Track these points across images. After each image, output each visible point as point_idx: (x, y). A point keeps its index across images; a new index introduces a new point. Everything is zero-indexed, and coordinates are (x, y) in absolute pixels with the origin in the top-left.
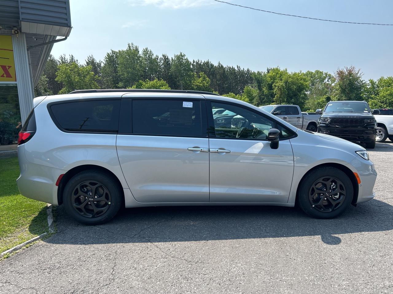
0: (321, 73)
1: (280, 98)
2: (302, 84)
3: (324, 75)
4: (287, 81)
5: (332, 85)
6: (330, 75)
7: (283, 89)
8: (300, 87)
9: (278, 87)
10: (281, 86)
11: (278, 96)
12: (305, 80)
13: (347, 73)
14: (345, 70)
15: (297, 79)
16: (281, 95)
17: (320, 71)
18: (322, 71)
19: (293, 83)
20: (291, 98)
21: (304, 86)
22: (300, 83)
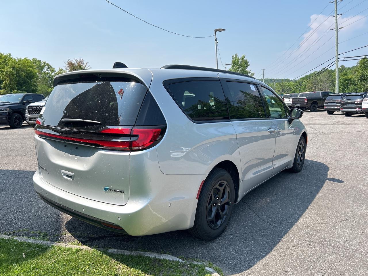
0: (39, 61)
1: (9, 85)
2: (31, 72)
3: (43, 64)
4: (15, 66)
5: (52, 74)
6: (48, 64)
7: (13, 76)
8: (28, 74)
9: (6, 72)
10: (10, 71)
11: (7, 82)
12: (32, 67)
13: (77, 64)
14: (75, 62)
15: (25, 66)
16: (10, 82)
17: (38, 60)
18: (39, 60)
19: (20, 70)
20: (21, 85)
21: (33, 73)
22: (29, 70)
